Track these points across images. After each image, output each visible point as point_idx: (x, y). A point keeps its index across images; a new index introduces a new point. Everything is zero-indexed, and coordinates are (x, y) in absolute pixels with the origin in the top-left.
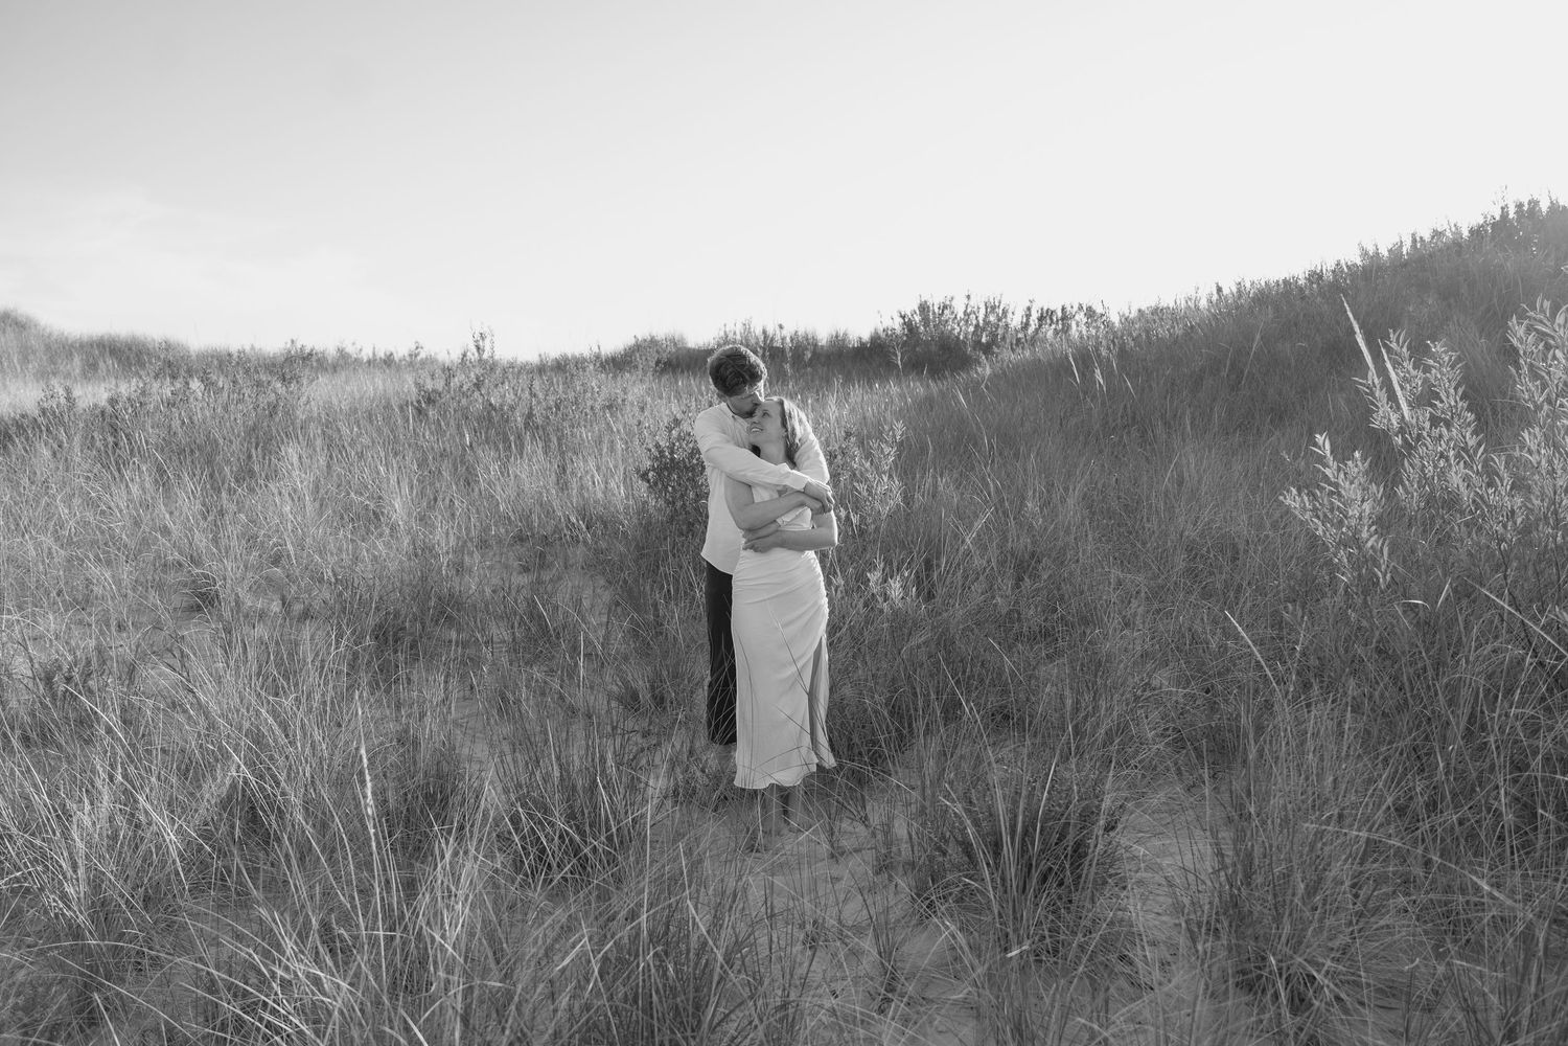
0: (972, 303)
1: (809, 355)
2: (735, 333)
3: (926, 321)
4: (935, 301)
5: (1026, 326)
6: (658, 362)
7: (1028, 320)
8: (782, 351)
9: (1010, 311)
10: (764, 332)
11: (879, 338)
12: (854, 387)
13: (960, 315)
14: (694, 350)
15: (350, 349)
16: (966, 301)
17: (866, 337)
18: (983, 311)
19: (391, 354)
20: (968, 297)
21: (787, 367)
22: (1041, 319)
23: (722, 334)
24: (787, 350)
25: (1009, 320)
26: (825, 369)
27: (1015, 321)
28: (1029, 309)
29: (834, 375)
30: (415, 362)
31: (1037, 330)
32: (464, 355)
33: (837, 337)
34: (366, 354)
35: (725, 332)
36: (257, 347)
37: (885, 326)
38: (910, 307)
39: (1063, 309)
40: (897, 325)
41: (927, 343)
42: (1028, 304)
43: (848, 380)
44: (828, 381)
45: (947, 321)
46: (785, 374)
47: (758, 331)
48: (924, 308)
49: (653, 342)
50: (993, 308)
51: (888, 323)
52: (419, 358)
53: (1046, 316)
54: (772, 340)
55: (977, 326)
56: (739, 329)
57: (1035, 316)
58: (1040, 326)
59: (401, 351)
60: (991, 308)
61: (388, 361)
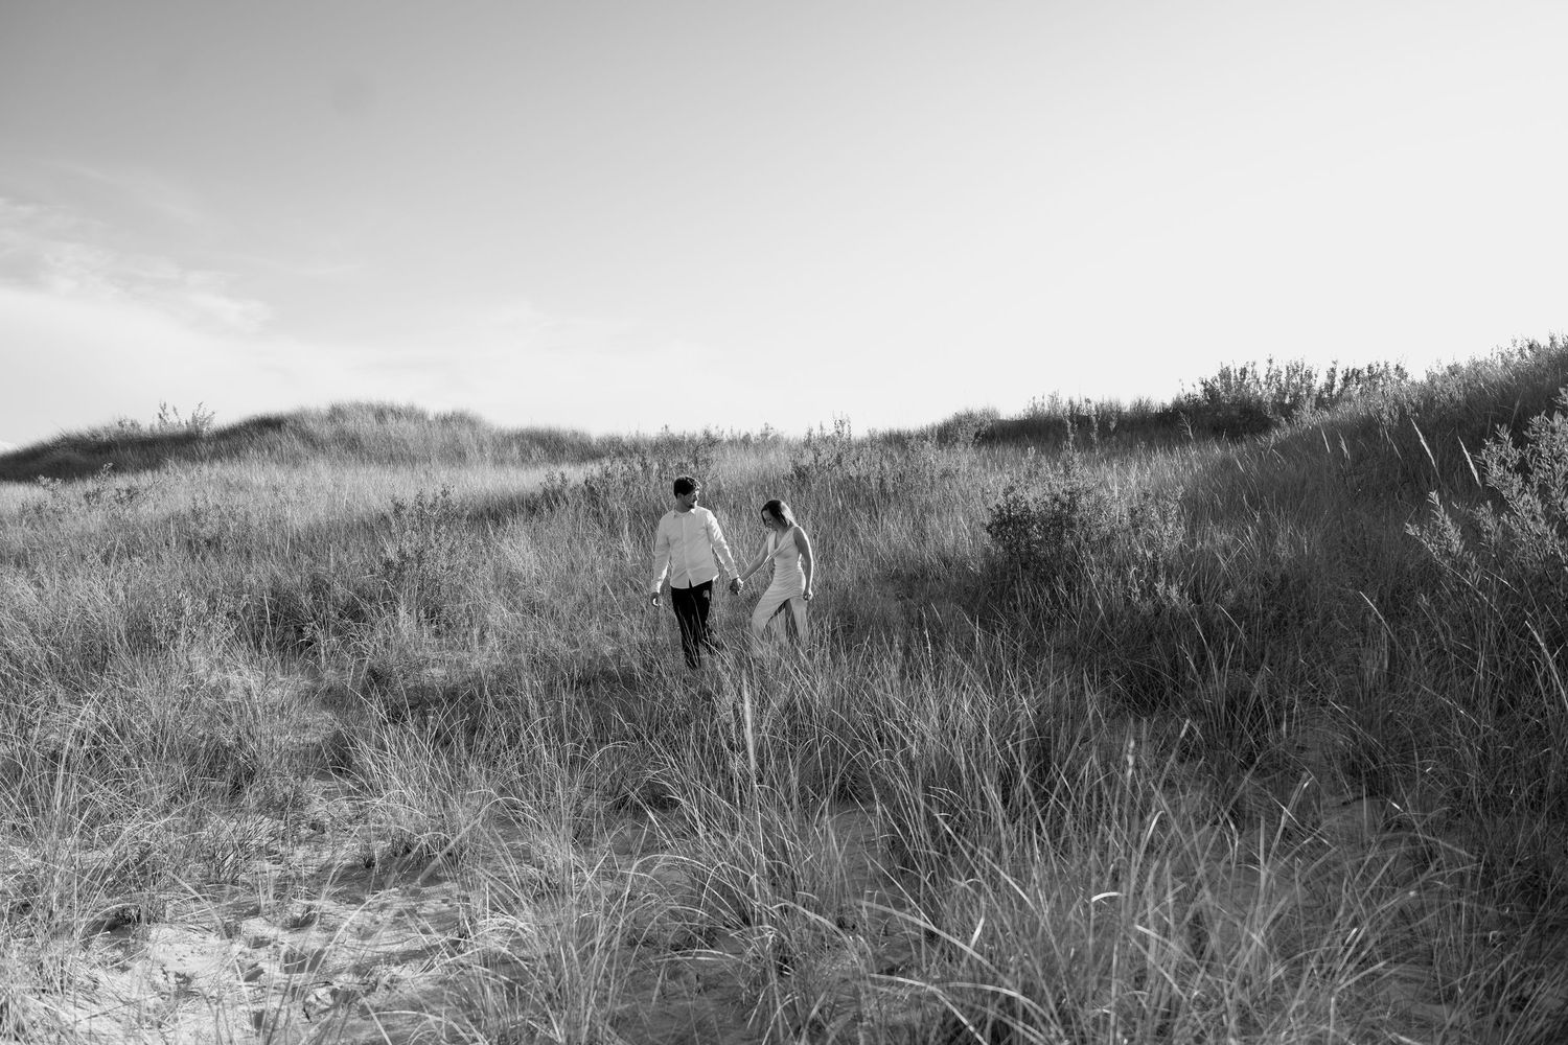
0: (1274, 367)
1: (1113, 425)
2: (1043, 405)
3: (1228, 386)
4: (1235, 367)
5: (1330, 387)
6: (977, 435)
7: (1333, 382)
8: (1087, 419)
9: (1313, 373)
10: (1071, 403)
11: (1182, 403)
12: (1155, 452)
13: (1263, 379)
14: (1006, 421)
15: (714, 432)
16: (1268, 365)
17: (1169, 402)
18: (1284, 375)
19: (748, 435)
20: (1270, 361)
21: (1094, 436)
22: (1346, 379)
23: (1031, 406)
24: (1094, 418)
25: (1312, 381)
26: (1129, 434)
27: (1320, 382)
28: (1333, 370)
29: (1138, 442)
30: (767, 443)
31: (1342, 390)
32: (810, 435)
33: (1140, 405)
34: (726, 436)
35: (1034, 404)
36: (641, 432)
37: (1186, 393)
38: (1211, 373)
39: (1370, 367)
40: (1198, 391)
41: (1228, 408)
42: (1333, 366)
43: (1150, 446)
44: (1131, 447)
45: (1249, 385)
46: (1092, 442)
47: (1065, 404)
48: (1225, 375)
49: (970, 416)
50: (1295, 372)
51: (1189, 390)
52: (769, 438)
53: (1351, 377)
54: (1078, 410)
55: (1279, 390)
56: (1047, 400)
57: (1339, 377)
58: (1346, 386)
59: (755, 431)
60: (1293, 371)
61: (746, 441)
